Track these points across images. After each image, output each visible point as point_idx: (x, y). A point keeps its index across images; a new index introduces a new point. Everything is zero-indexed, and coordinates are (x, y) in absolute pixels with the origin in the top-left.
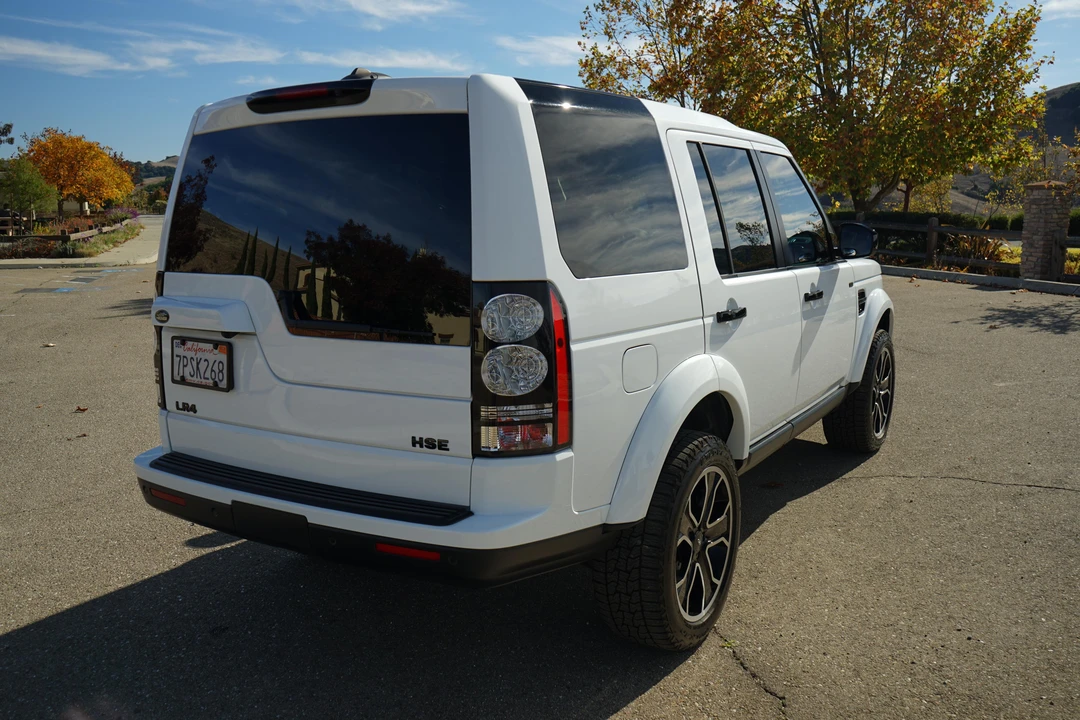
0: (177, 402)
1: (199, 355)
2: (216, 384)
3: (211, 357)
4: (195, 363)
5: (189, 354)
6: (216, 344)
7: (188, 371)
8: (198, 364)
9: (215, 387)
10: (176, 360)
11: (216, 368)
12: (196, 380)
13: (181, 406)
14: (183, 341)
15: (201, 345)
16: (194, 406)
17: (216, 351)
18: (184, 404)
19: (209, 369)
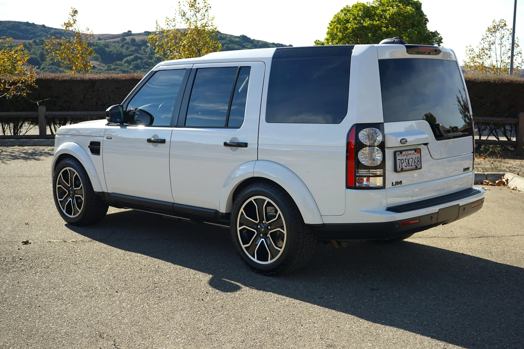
0: (393, 183)
1: (409, 157)
2: (416, 167)
3: (413, 156)
4: (407, 161)
5: (404, 158)
6: (415, 150)
7: (404, 164)
8: (408, 161)
9: (416, 168)
10: (398, 162)
11: (416, 161)
12: (408, 168)
13: (394, 184)
14: (401, 152)
15: (409, 152)
16: (401, 182)
17: (416, 153)
18: (396, 182)
19: (413, 161)
